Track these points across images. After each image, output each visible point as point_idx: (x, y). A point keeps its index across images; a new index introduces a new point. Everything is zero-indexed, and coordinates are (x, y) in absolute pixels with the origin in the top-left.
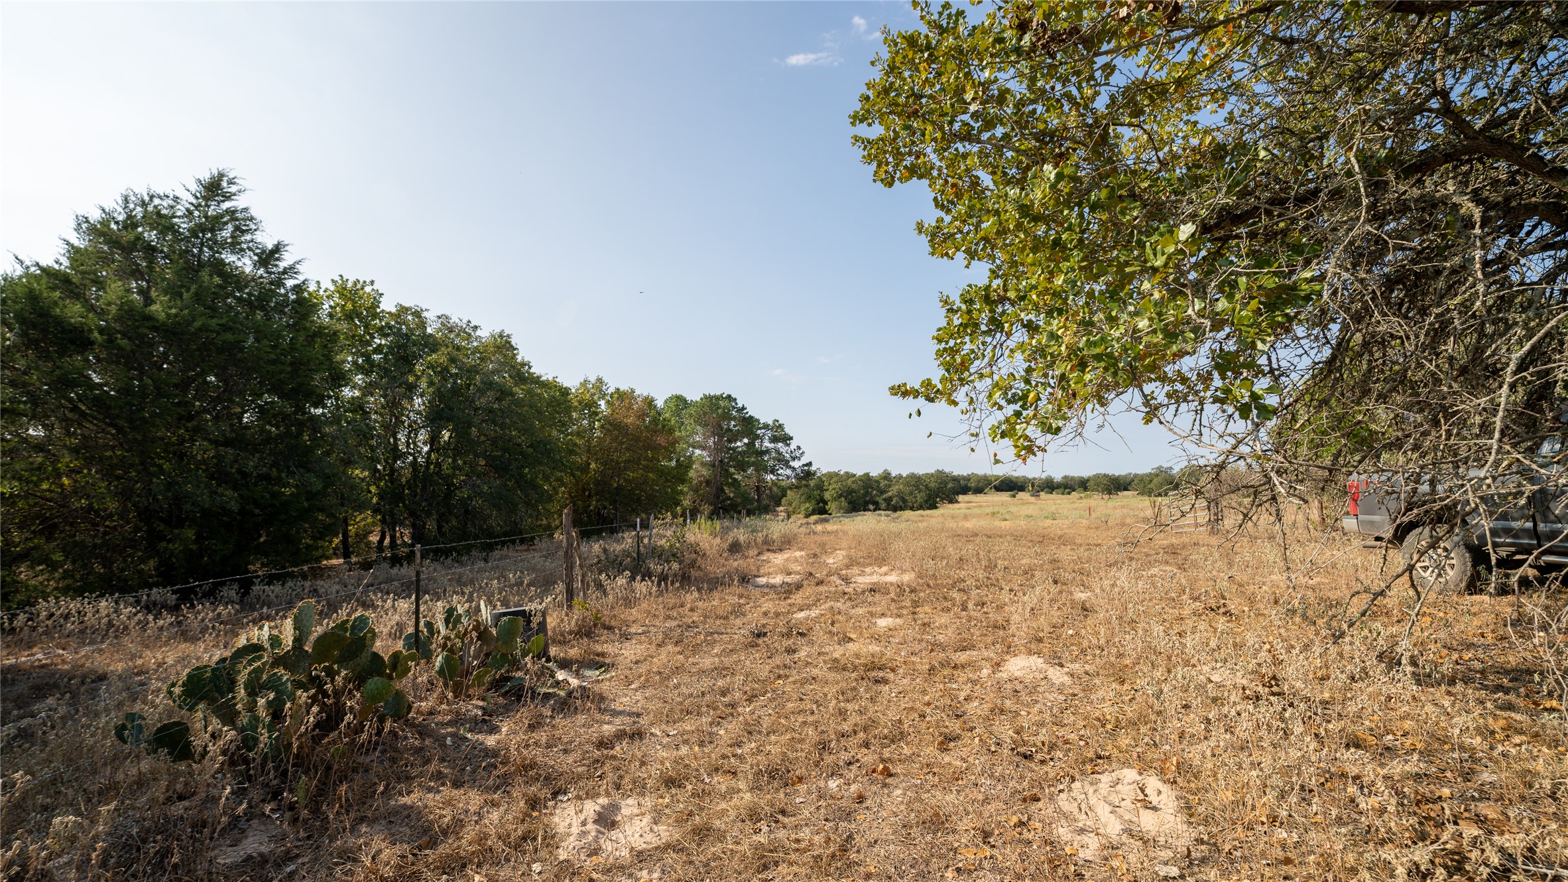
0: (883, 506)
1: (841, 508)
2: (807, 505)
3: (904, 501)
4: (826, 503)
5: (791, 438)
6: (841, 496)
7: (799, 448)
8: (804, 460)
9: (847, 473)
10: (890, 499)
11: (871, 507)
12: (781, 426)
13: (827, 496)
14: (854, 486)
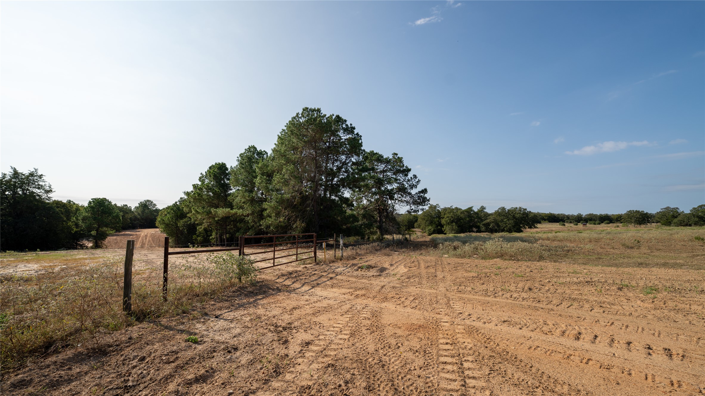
0: (483, 229)
1: (453, 230)
2: (430, 227)
3: (498, 226)
4: (442, 226)
5: (409, 170)
6: (452, 222)
7: (415, 176)
8: (420, 188)
9: (456, 208)
10: (488, 225)
11: (475, 229)
12: (400, 160)
13: (443, 221)
14: (462, 215)
